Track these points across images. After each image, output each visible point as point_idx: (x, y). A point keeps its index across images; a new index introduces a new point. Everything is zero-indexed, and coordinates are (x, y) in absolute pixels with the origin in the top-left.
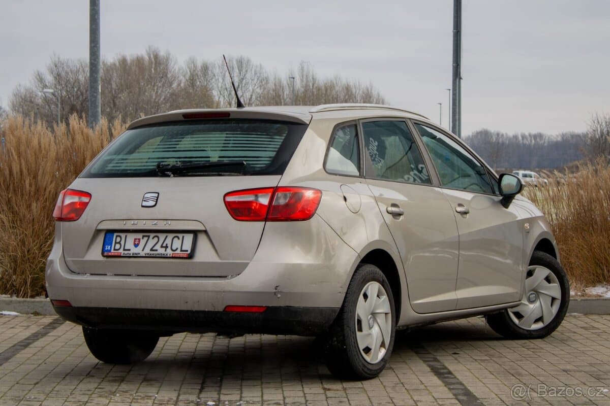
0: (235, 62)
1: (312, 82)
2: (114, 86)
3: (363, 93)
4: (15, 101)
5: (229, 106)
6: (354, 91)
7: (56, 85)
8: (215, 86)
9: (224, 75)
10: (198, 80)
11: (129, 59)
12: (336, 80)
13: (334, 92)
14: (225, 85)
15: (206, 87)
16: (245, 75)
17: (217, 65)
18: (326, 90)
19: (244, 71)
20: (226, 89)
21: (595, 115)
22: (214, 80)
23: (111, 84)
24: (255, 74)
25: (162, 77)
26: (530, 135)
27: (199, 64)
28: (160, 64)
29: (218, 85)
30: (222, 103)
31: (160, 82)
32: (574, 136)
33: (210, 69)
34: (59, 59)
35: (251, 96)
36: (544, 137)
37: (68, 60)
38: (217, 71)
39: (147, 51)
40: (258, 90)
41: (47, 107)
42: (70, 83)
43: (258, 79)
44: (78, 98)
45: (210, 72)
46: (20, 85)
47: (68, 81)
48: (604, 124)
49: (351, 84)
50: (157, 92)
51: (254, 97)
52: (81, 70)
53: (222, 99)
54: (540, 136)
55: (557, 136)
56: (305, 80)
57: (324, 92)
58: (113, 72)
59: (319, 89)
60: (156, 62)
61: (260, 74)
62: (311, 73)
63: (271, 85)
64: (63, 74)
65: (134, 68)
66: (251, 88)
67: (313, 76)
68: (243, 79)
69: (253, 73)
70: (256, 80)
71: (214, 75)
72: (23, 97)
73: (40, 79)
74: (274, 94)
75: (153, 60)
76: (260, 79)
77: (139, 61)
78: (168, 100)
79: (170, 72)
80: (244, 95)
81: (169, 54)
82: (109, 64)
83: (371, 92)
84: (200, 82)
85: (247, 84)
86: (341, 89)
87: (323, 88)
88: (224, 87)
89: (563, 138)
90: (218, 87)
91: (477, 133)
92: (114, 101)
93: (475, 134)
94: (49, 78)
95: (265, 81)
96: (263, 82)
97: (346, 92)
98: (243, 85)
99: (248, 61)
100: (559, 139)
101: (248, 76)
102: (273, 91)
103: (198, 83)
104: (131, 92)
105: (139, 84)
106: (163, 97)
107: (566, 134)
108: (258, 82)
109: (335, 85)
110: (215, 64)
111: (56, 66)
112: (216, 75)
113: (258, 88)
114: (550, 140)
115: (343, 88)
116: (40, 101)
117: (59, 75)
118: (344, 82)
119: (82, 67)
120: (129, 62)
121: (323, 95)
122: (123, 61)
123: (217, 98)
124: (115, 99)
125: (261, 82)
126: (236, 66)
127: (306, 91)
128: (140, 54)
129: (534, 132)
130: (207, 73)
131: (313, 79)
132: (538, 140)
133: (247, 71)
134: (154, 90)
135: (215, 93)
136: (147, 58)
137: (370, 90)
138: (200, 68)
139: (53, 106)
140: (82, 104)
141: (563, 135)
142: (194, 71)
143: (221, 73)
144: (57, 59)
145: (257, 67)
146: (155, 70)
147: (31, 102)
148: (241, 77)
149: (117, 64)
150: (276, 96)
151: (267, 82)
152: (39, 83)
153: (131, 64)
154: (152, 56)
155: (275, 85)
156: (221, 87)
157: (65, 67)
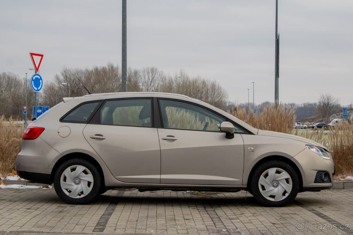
0: (150, 70)
1: (186, 79)
2: (92, 81)
3: (211, 84)
4: (45, 88)
5: (147, 91)
6: (207, 83)
7: (64, 81)
8: (140, 81)
9: (145, 76)
10: (132, 78)
11: (99, 68)
12: (198, 78)
13: (197, 84)
14: (145, 81)
15: (136, 82)
16: (154, 76)
17: (141, 71)
18: (193, 83)
19: (154, 74)
20: (146, 82)
21: (322, 95)
22: (140, 78)
23: (90, 80)
24: (160, 75)
25: (115, 77)
26: (289, 104)
27: (133, 71)
28: (114, 71)
29: (142, 80)
30: (144, 89)
31: (114, 79)
32: (309, 105)
33: (138, 73)
34: (66, 69)
35: (158, 86)
36: (295, 105)
37: (71, 69)
38: (141, 74)
39: (107, 65)
40: (161, 83)
41: (60, 91)
42: (72, 80)
43: (161, 78)
44: (75, 87)
45: (138, 74)
46: (48, 81)
47: (70, 79)
48: (326, 99)
49: (206, 80)
50: (113, 84)
51: (159, 86)
52: (76, 74)
53: (144, 87)
54: (294, 104)
55: (302, 105)
56: (183, 78)
57: (193, 84)
58: (92, 75)
59: (190, 82)
60: (112, 70)
61: (162, 75)
62: (186, 75)
63: (167, 81)
64: (68, 76)
65: (101, 73)
66: (157, 82)
67: (187, 76)
68: (154, 78)
69: (158, 75)
70: (160, 78)
71: (140, 76)
72: (49, 87)
73: (58, 78)
74: (169, 85)
75: (111, 69)
76: (162, 78)
77: (104, 70)
78: (118, 88)
79: (119, 74)
80: (154, 86)
81: (118, 66)
82: (90, 71)
83: (215, 84)
84: (133, 79)
85: (156, 80)
86: (200, 82)
87: (192, 82)
88: (145, 82)
89: (304, 106)
90: (142, 82)
91: (264, 103)
92: (92, 88)
93: (262, 104)
94: (62, 78)
95: (164, 79)
96: (163, 79)
97: (203, 84)
98: (154, 80)
99: (156, 69)
100: (303, 106)
101: (156, 76)
102: (168, 83)
103: (132, 80)
104: (100, 84)
105: (104, 80)
106: (115, 86)
107: (306, 103)
108: (161, 79)
109: (198, 80)
110: (140, 71)
111: (65, 72)
112: (141, 76)
113: (161, 82)
114: (298, 107)
115: (202, 82)
116: (57, 89)
117: (66, 76)
118: (202, 79)
119: (77, 72)
120: (99, 70)
121: (192, 85)
122: (96, 70)
123: (141, 87)
124: (93, 88)
125: (162, 79)
126: (150, 71)
127: (184, 83)
128: (104, 66)
129: (290, 103)
130: (137, 75)
131: (187, 77)
132: (293, 106)
133: (155, 74)
134: (111, 83)
135: (141, 84)
136: (107, 68)
137: (214, 83)
138: (133, 73)
139: (63, 91)
140: (77, 90)
141: (304, 104)
142: (130, 74)
143: (143, 75)
144: (65, 69)
145: (160, 72)
146: (112, 74)
147: (53, 89)
148: (153, 77)
149: (94, 71)
150: (170, 85)
151: (165, 79)
152: (57, 80)
153: (100, 71)
154: (110, 67)
155: (169, 81)
156: (144, 82)
157: (69, 73)
